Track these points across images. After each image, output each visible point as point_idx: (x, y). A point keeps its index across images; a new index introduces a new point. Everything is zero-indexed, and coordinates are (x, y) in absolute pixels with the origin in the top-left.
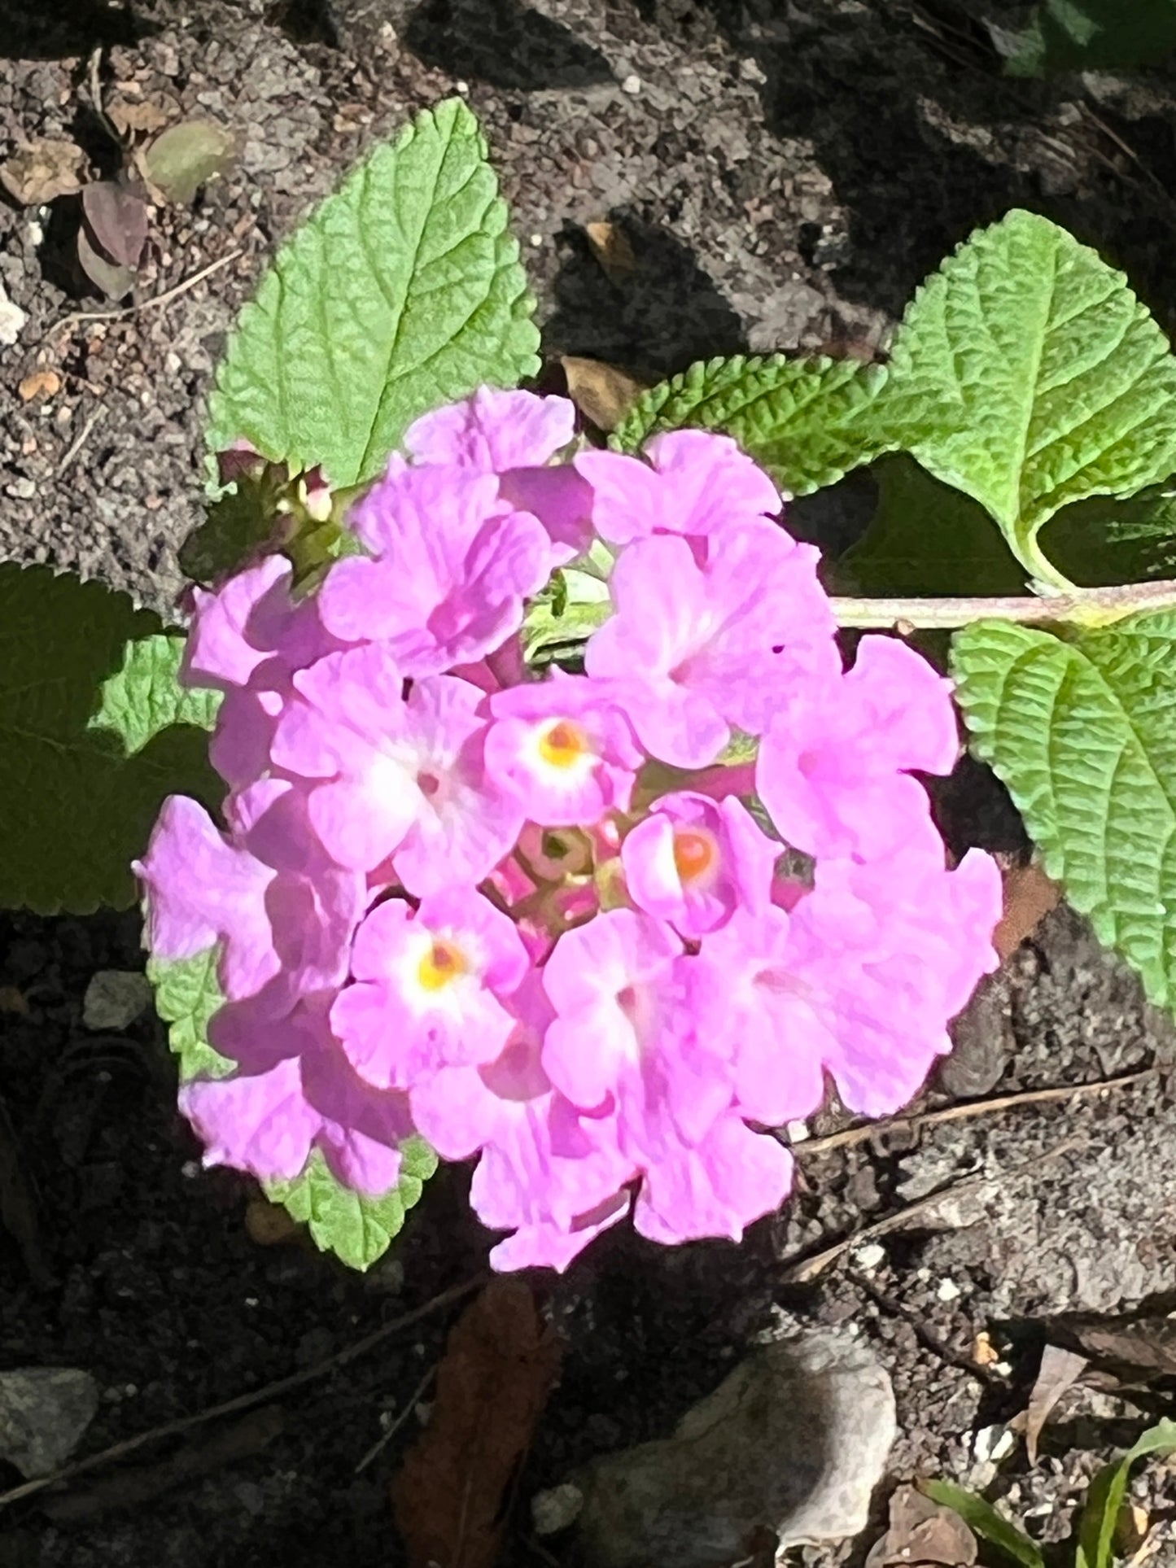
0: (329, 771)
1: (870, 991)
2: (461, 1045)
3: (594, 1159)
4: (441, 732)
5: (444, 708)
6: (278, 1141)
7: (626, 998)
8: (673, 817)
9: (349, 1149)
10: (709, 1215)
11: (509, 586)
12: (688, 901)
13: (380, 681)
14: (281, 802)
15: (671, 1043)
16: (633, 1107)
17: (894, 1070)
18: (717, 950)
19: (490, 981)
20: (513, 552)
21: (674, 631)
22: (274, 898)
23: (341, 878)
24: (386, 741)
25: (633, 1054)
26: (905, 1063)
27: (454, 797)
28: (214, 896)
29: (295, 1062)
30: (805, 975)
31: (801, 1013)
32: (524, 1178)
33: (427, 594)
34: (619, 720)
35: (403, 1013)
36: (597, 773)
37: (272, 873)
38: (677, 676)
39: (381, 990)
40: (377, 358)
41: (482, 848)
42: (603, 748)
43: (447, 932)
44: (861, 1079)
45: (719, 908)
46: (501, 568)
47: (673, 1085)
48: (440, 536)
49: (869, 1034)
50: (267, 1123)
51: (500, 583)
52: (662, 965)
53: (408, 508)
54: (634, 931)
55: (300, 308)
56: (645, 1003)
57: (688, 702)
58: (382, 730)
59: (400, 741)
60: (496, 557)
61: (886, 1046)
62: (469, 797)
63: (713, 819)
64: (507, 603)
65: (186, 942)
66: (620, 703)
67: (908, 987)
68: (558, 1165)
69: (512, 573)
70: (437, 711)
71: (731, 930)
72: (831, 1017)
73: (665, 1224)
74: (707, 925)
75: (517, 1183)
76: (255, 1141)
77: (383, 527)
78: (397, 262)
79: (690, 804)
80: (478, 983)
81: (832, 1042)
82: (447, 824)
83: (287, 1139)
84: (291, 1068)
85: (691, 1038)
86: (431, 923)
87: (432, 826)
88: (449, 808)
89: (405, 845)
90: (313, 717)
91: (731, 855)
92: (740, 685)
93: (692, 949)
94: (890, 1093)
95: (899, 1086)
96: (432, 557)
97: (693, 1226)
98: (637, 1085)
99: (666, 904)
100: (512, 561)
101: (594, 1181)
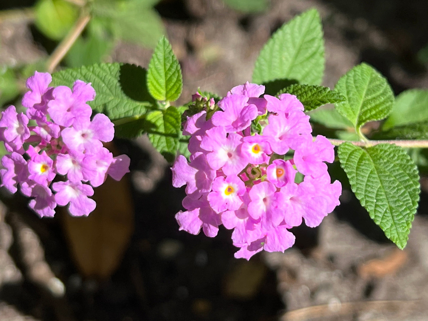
0: (211, 151)
1: (313, 202)
2: (232, 206)
3: (255, 230)
4: (233, 144)
5: (234, 139)
6: (194, 226)
7: (265, 200)
8: (277, 164)
9: (208, 227)
10: (278, 247)
11: (249, 117)
12: (278, 181)
13: (222, 133)
14: (200, 156)
15: (273, 208)
16: (264, 220)
17: (316, 219)
18: (284, 191)
19: (238, 194)
20: (251, 111)
21: (280, 130)
22: (197, 176)
23: (212, 171)
24: (222, 145)
25: (265, 210)
26: (319, 217)
27: (235, 158)
28: (186, 175)
29: (199, 208)
30: (300, 198)
31: (299, 206)
32: (242, 234)
33: (233, 118)
34: (268, 144)
35: (221, 198)
36: (263, 155)
37: (197, 171)
38: (280, 138)
39: (218, 193)
41: (239, 167)
42: (264, 150)
43: (231, 184)
44: (309, 220)
45: (284, 182)
46: (248, 114)
47: (272, 216)
48: (236, 107)
49: (312, 211)
50: (192, 222)
51: (247, 117)
52: (272, 193)
53: (230, 102)
54: (267, 186)
56: (268, 201)
57: (281, 143)
58: (222, 143)
59: (225, 146)
60: (247, 112)
61: (315, 214)
62: (238, 158)
63: (284, 165)
64: (248, 120)
65: (180, 184)
66: (268, 141)
67: (320, 202)
68: (248, 231)
69: (250, 115)
70: (233, 140)
71: (286, 187)
72: (305, 207)
73: (269, 248)
74: (282, 185)
75: (241, 235)
76: (190, 225)
77: (225, 105)
79: (280, 162)
80: (236, 194)
81: (305, 212)
82: (233, 162)
83: (196, 225)
84: (197, 211)
85: (277, 207)
86: (228, 182)
87: (230, 163)
88: (234, 160)
89: (224, 166)
90: (209, 139)
91: (287, 172)
92: (292, 140)
93: (278, 190)
94: (315, 224)
95: (317, 222)
96: (235, 112)
97: (275, 249)
98: (265, 216)
99: (274, 181)
100: (250, 113)
101: (256, 236)
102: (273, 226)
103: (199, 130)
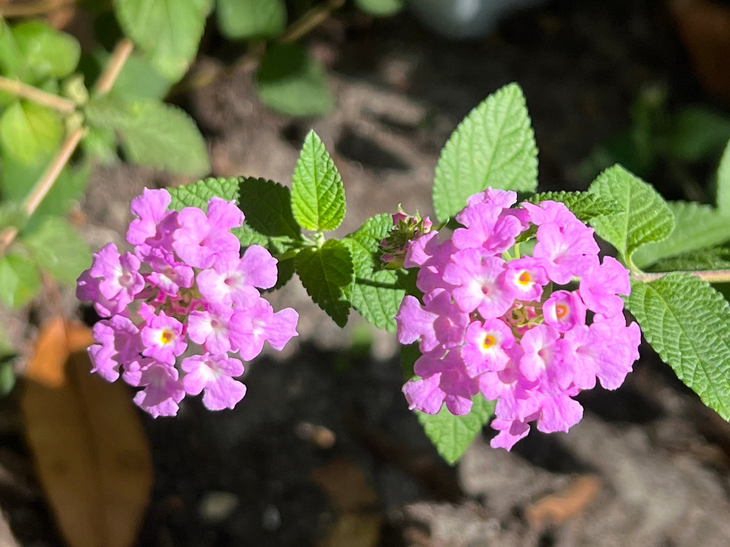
0: (459, 284)
1: (610, 353)
2: (495, 364)
3: (530, 399)
4: (492, 273)
5: (494, 265)
6: (433, 400)
7: (540, 353)
8: (557, 299)
9: (456, 401)
10: (560, 424)
11: (509, 234)
12: (560, 323)
13: (475, 257)
14: (442, 294)
15: (556, 363)
16: (545, 382)
17: (616, 376)
18: (570, 337)
19: (503, 347)
20: (510, 225)
21: (555, 249)
22: (436, 325)
23: (462, 315)
24: (476, 276)
25: (544, 367)
26: (620, 374)
27: (494, 293)
28: (420, 324)
29: (440, 374)
30: (592, 348)
31: (590, 360)
32: (510, 406)
33: (482, 238)
34: (542, 269)
35: (479, 353)
36: (534, 286)
37: (436, 316)
38: (556, 261)
39: (474, 347)
40: (486, 163)
41: (503, 306)
42: (536, 279)
43: (491, 331)
44: (607, 379)
45: (570, 325)
46: (506, 229)
47: (557, 373)
48: (486, 222)
49: (609, 365)
50: (430, 395)
51: (506, 233)
52: (553, 341)
53: (476, 214)
54: (545, 331)
55: (465, 145)
56: (547, 354)
57: (560, 267)
58: (475, 272)
59: (480, 276)
60: (504, 227)
61: (614, 369)
62: (499, 292)
63: (569, 299)
64: (509, 239)
65: (411, 338)
66: (543, 265)
67: (621, 352)
68: (520, 401)
69: (509, 230)
70: (491, 267)
71: (573, 331)
72: (598, 361)
73: (546, 427)
74: (566, 329)
75: (509, 408)
76: (426, 401)
77: (469, 219)
78: (495, 135)
79: (562, 294)
80: (499, 347)
81: (599, 368)
82: (492, 299)
83: (436, 400)
84: (437, 377)
85: (562, 361)
86: (487, 329)
87: (488, 300)
88: (493, 296)
89: (481, 305)
90: (456, 268)
91: (574, 309)
92: (575, 263)
93: (562, 336)
94: (615, 383)
95: (617, 381)
96: (484, 228)
97: (554, 427)
98: (546, 376)
99: (554, 323)
100: (510, 227)
101: (531, 407)
102: (560, 389)
103: (430, 259)
